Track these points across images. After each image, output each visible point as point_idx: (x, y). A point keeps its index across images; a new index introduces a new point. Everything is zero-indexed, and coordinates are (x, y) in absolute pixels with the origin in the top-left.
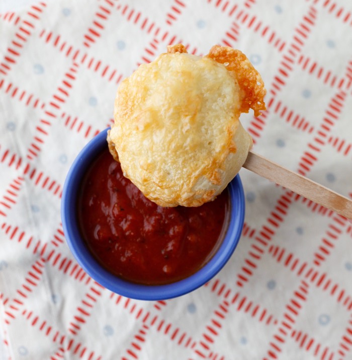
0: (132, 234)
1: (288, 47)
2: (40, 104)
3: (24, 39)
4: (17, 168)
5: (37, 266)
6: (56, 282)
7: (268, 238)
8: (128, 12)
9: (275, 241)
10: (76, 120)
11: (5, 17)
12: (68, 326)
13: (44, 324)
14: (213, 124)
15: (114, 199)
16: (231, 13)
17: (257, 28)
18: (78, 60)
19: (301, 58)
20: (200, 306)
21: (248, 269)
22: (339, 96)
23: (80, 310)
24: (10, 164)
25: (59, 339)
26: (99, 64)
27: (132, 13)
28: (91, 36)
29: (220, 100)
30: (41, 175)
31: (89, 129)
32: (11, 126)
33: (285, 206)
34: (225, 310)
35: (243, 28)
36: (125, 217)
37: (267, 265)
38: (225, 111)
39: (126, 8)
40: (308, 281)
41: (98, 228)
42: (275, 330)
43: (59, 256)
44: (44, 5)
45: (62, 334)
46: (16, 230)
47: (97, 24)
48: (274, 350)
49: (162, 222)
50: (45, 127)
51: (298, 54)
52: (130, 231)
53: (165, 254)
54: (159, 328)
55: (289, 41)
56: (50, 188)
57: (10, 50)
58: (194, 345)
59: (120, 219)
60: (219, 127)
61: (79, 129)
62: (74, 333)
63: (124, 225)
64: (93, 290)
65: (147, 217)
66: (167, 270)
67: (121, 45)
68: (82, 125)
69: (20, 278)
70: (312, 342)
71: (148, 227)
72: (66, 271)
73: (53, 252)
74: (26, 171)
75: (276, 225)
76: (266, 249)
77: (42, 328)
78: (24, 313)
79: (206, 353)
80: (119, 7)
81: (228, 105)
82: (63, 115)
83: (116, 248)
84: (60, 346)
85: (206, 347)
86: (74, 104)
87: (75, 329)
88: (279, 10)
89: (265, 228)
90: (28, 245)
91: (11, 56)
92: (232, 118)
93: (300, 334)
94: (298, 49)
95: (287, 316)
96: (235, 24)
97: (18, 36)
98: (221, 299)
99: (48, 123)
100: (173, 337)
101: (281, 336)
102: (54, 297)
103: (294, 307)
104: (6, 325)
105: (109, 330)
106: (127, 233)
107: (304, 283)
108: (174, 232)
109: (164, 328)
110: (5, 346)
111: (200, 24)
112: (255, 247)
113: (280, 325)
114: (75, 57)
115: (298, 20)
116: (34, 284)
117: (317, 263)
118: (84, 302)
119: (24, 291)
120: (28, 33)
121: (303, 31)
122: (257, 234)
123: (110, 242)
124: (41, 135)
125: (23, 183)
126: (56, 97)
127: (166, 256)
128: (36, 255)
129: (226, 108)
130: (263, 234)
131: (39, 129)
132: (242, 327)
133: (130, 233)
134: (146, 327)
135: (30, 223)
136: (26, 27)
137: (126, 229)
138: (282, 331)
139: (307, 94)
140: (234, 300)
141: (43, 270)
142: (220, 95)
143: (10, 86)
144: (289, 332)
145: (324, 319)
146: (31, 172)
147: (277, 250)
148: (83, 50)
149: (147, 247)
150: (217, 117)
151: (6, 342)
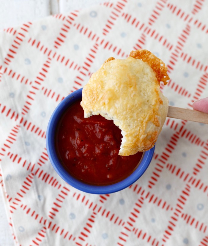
0: (88, 155)
1: (174, 48)
2: (29, 82)
3: (19, 44)
4: (16, 120)
5: (29, 178)
6: (40, 188)
7: (166, 159)
8: (80, 28)
9: (170, 161)
10: (50, 91)
11: (8, 31)
12: (48, 214)
13: (34, 212)
14: (147, 90)
15: (77, 135)
16: (141, 28)
17: (156, 37)
18: (51, 56)
19: (182, 54)
20: (126, 200)
21: (155, 178)
22: (205, 76)
23: (55, 204)
24: (12, 118)
25: (43, 222)
26: (63, 58)
27: (82, 28)
28: (59, 42)
29: (145, 76)
30: (30, 124)
31: (59, 96)
32: (12, 95)
33: (176, 140)
34: (142, 203)
35: (148, 37)
36: (84, 145)
37: (166, 175)
38: (150, 81)
39: (79, 25)
40: (190, 184)
41: (68, 152)
42: (171, 213)
43: (42, 172)
44: (30, 23)
45: (44, 219)
46: (16, 156)
47: (62, 35)
48: (171, 226)
49: (106, 147)
50: (32, 96)
51: (180, 52)
52: (87, 154)
53: (108, 167)
54: (103, 214)
55: (175, 44)
56: (36, 132)
57: (11, 50)
58: (124, 224)
59: (81, 146)
60: (150, 90)
61: (52, 97)
62: (52, 218)
63: (83, 150)
64: (62, 192)
65: (97, 145)
66: (110, 177)
67: (76, 47)
68: (54, 94)
69: (19, 185)
70: (193, 220)
71: (97, 151)
72: (46, 181)
73: (38, 169)
74: (21, 122)
75: (170, 151)
76: (165, 166)
77: (32, 215)
78: (22, 206)
79: (131, 228)
80: (75, 25)
81: (151, 78)
82: (43, 88)
83: (79, 163)
84: (43, 226)
85: (131, 225)
86: (49, 82)
87: (53, 216)
88: (168, 26)
89: (164, 154)
90: (24, 165)
91: (11, 54)
92: (155, 84)
93: (186, 216)
94: (180, 49)
95: (178, 205)
96: (143, 35)
97: (15, 42)
98: (139, 196)
99: (34, 93)
100: (111, 219)
101: (175, 217)
102: (39, 196)
103: (182, 200)
104: (11, 214)
105: (73, 216)
106: (85, 155)
107: (188, 185)
108: (113, 154)
109: (105, 214)
110: (10, 226)
111: (123, 35)
112: (158, 165)
113: (174, 211)
114: (49, 55)
115: (180, 32)
116: (27, 189)
117: (195, 174)
118: (57, 199)
119: (21, 193)
120: (21, 40)
121: (183, 38)
122: (159, 157)
123: (75, 160)
124: (29, 101)
125: (20, 129)
126: (38, 78)
127: (108, 168)
128: (28, 171)
129: (150, 80)
130: (163, 157)
131: (29, 97)
132: (152, 212)
133: (87, 155)
134: (95, 213)
135: (24, 152)
136: (20, 37)
137: (84, 153)
138: (175, 214)
139: (186, 75)
140: (147, 197)
141: (32, 180)
142: (144, 74)
143: (11, 71)
144: (180, 215)
145: (200, 207)
146: (24, 122)
147: (171, 166)
148: (54, 50)
149: (97, 163)
150: (147, 85)
151: (11, 225)
